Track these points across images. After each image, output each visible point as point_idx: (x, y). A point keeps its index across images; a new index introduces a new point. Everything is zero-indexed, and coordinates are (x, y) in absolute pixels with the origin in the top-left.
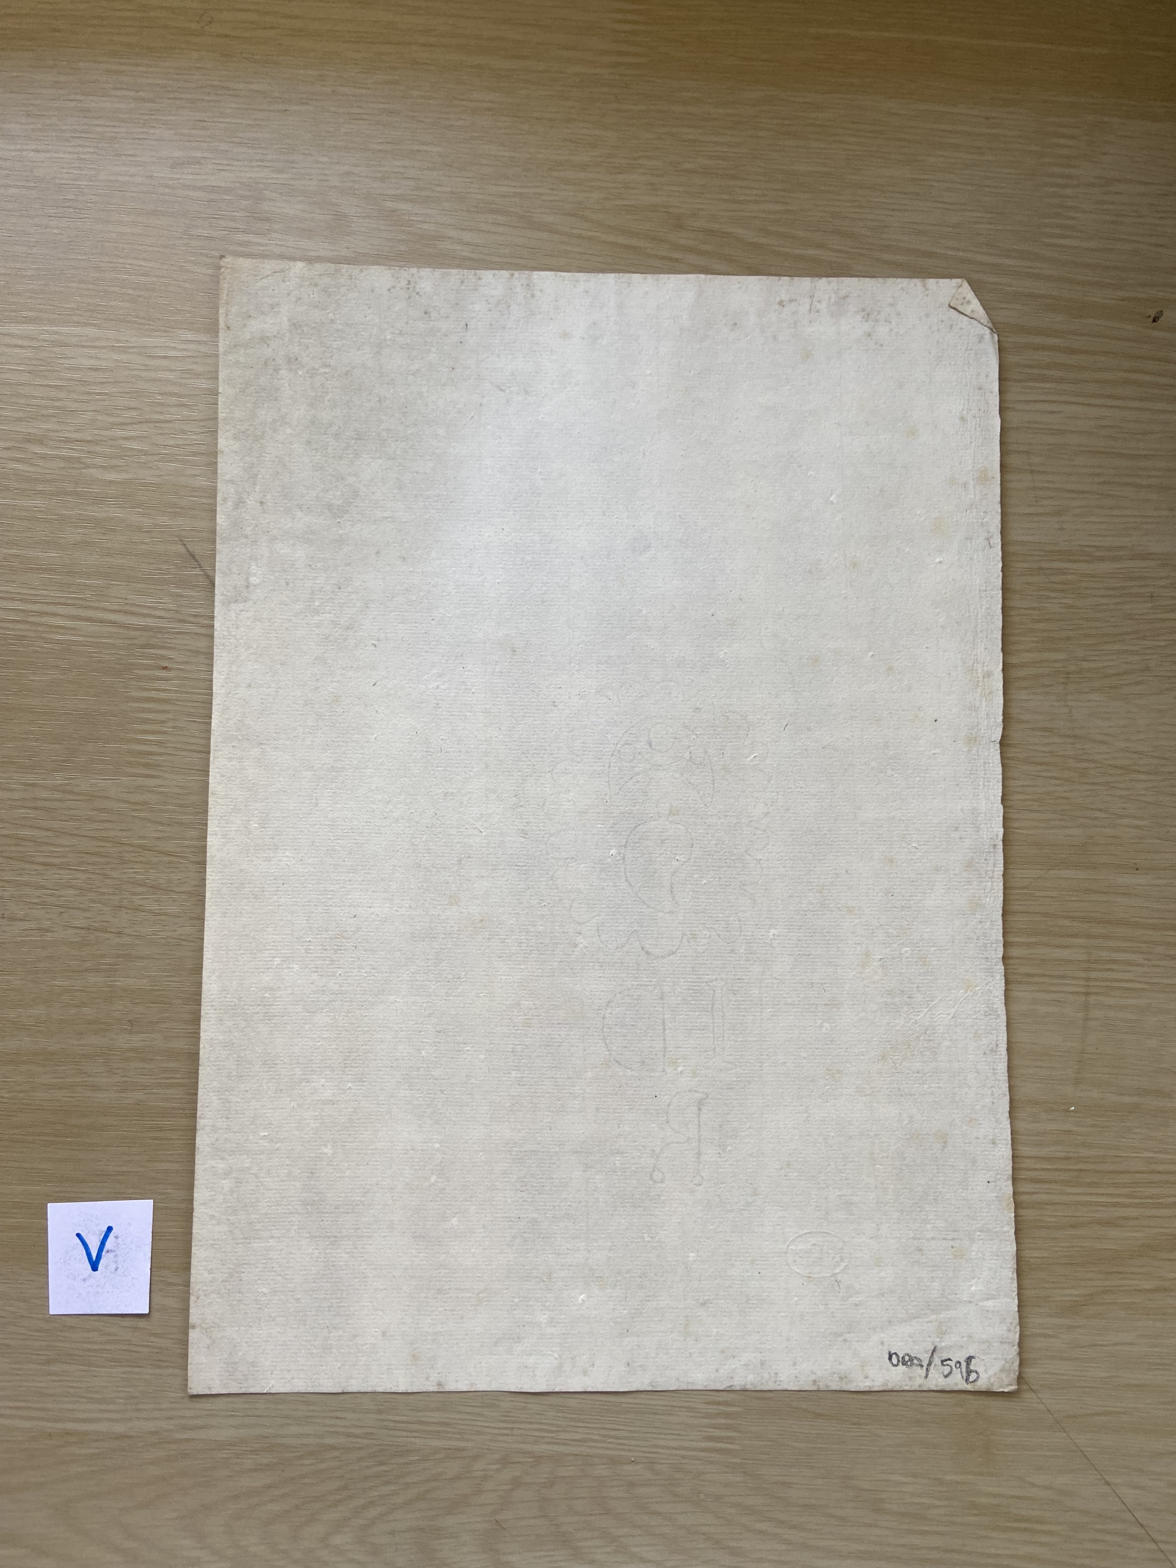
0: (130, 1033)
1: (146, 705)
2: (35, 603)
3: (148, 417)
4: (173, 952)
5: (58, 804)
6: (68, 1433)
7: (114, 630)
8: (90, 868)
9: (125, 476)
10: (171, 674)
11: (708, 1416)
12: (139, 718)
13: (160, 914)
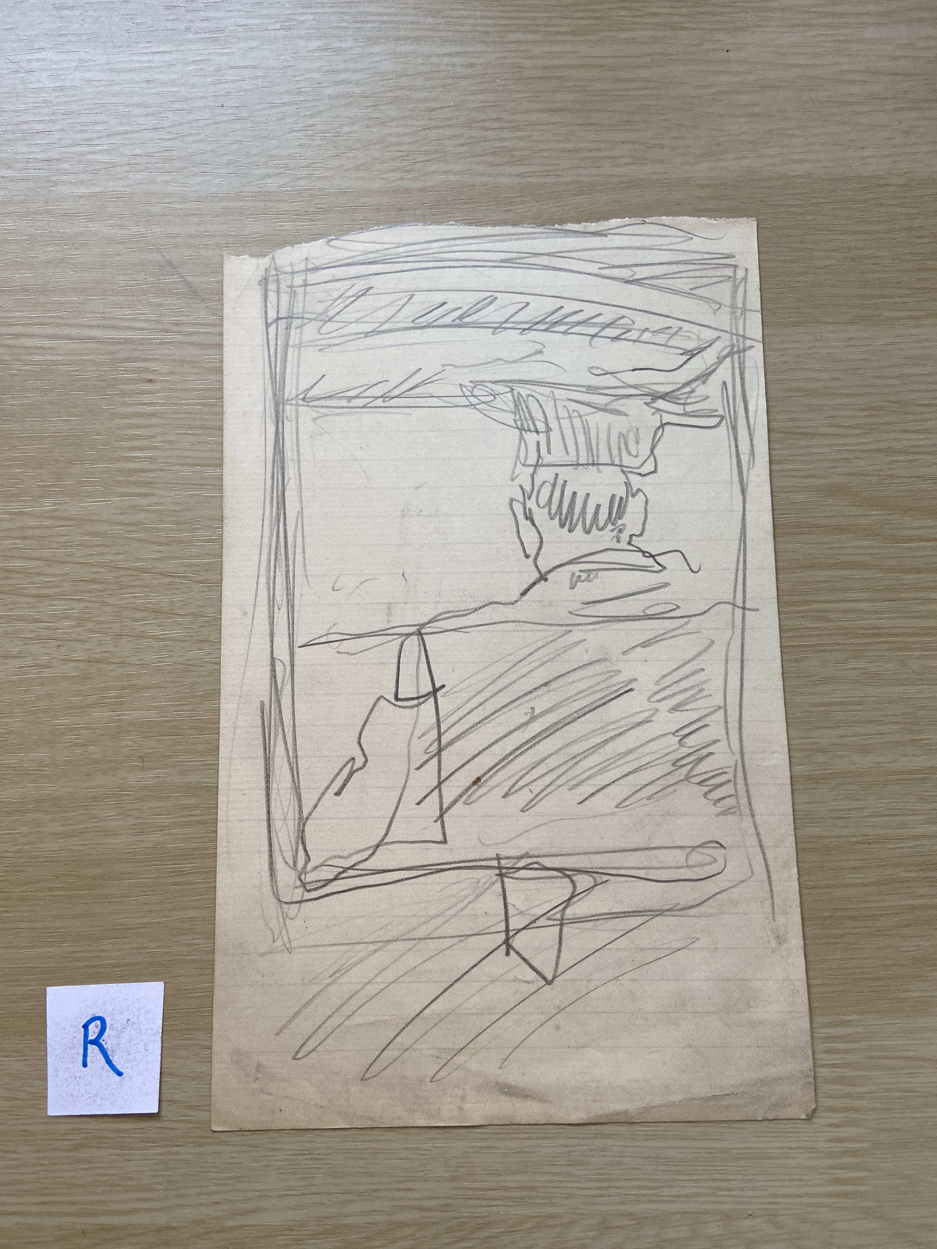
0: (142, 769)
1: (133, 421)
2: (10, 325)
3: (114, 129)
4: (181, 679)
5: (47, 532)
6: (103, 1228)
7: (95, 346)
8: (86, 597)
9: (96, 189)
10: (158, 387)
11: (831, 1155)
12: (127, 435)
13: (164, 640)
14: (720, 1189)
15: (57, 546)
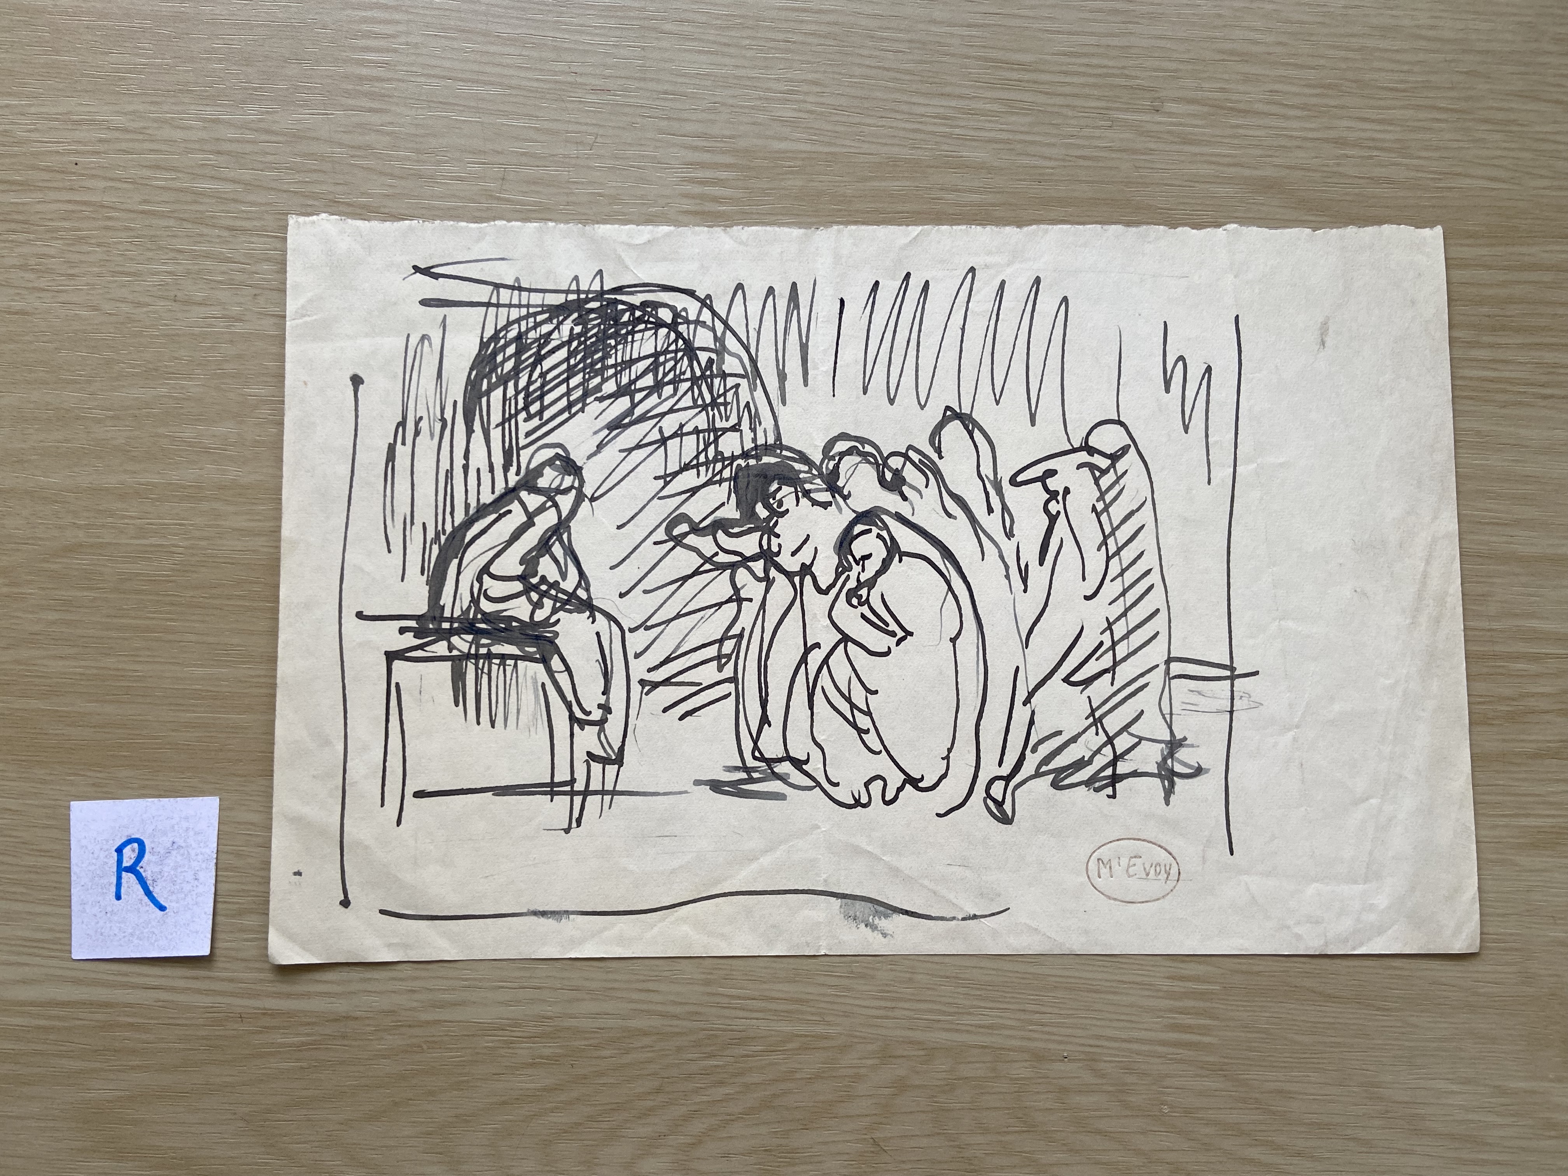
14: (1031, 1023)
15: (261, 166)
